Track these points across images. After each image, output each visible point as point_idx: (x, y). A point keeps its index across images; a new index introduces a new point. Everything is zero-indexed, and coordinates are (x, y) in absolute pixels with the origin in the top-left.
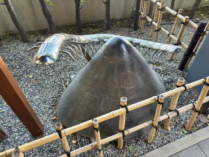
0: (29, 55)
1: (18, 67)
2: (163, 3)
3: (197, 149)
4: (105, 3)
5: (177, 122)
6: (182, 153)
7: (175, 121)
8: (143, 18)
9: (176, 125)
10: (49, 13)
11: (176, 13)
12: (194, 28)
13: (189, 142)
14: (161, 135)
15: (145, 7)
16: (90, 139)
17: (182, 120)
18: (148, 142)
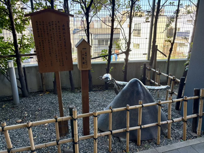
0: (76, 98)
1: (70, 103)
2: (159, 71)
3: (190, 148)
4: (124, 72)
5: (176, 136)
6: (181, 149)
7: (175, 135)
8: (148, 81)
9: (176, 137)
10: (91, 76)
11: (167, 75)
12: (179, 82)
13: (185, 145)
14: (166, 141)
15: (149, 74)
16: (119, 138)
17: (180, 135)
18: (157, 143)
